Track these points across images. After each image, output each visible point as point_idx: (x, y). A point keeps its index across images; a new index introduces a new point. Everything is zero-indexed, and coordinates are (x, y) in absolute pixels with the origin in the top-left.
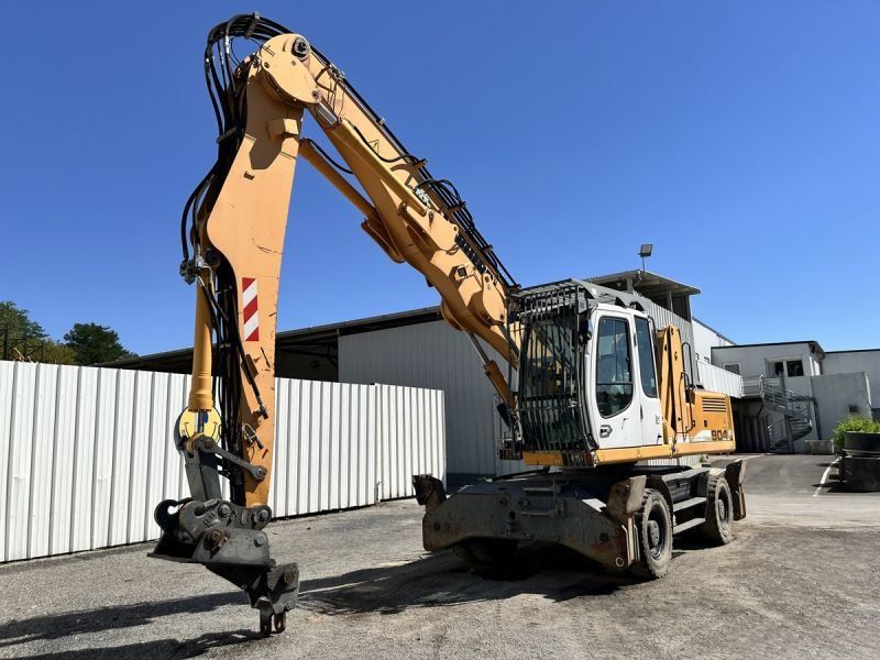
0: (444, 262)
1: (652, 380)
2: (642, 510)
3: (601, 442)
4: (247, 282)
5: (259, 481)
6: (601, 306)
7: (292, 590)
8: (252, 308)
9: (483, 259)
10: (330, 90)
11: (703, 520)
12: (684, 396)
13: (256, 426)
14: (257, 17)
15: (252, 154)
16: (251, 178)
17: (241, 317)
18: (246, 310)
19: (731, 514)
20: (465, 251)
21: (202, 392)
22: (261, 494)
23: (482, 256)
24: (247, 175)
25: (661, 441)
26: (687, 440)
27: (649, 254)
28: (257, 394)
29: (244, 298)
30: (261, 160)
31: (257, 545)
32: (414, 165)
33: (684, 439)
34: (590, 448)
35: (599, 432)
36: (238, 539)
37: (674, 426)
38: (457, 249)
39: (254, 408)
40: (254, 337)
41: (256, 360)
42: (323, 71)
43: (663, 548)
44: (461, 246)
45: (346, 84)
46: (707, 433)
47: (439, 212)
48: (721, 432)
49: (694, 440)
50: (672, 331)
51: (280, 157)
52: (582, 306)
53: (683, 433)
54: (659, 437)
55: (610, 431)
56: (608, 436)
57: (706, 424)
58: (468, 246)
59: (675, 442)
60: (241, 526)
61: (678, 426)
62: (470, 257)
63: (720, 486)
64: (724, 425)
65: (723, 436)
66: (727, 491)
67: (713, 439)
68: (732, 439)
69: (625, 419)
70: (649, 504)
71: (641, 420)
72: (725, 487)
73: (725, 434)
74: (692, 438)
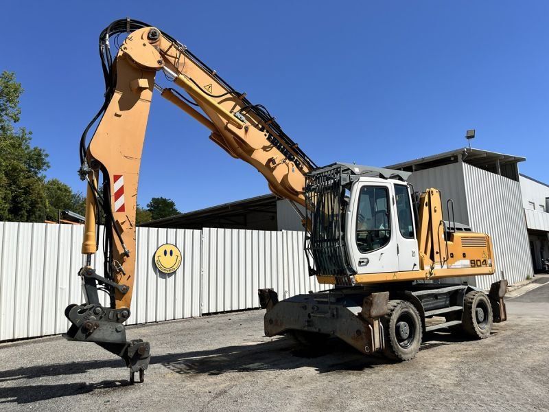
0: (261, 157)
1: (410, 227)
2: (390, 315)
3: (360, 270)
4: (117, 178)
5: (124, 294)
6: (362, 179)
7: (146, 358)
8: (120, 192)
9: (293, 152)
10: (176, 58)
11: (460, 322)
12: (442, 236)
13: (122, 262)
14: (129, 20)
15: (120, 102)
16: (119, 116)
17: (113, 199)
18: (115, 194)
19: (491, 318)
20: (279, 148)
21: (88, 243)
22: (126, 301)
23: (291, 151)
24: (116, 115)
25: (418, 267)
26: (445, 267)
27: (473, 137)
28: (122, 243)
29: (115, 187)
30: (126, 105)
31: (117, 331)
32: (238, 97)
33: (442, 267)
34: (349, 273)
35: (357, 263)
36: (105, 328)
37: (432, 257)
38: (272, 147)
39: (121, 251)
40: (122, 209)
41: (123, 223)
42: (171, 47)
43: (412, 341)
44: (275, 145)
45: (187, 53)
46: (467, 262)
47: (258, 125)
48: (480, 261)
49: (452, 267)
50: (432, 192)
51: (139, 102)
52: (345, 180)
53: (441, 262)
54: (415, 265)
55: (368, 262)
56: (366, 265)
57: (464, 255)
58: (281, 145)
59: (432, 268)
60: (109, 320)
61: (437, 257)
62: (282, 151)
63: (479, 298)
64: (483, 256)
65: (483, 264)
66: (487, 302)
67: (471, 266)
68: (491, 266)
69: (382, 254)
70: (398, 311)
71: (398, 254)
72: (485, 299)
73: (485, 263)
74: (449, 265)
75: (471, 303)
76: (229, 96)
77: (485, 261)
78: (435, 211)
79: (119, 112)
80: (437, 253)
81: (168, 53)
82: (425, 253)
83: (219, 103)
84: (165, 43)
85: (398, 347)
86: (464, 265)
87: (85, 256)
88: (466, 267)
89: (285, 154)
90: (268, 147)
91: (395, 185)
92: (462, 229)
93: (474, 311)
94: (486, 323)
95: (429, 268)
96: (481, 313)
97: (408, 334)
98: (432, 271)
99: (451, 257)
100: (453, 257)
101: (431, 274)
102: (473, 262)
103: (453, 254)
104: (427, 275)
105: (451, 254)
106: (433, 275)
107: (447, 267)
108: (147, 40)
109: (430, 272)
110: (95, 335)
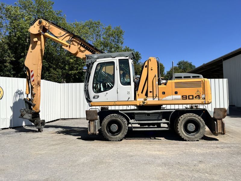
0: (81, 55)
1: (128, 80)
4: (32, 71)
5: (34, 106)
8: (33, 76)
10: (48, 27)
11: (167, 129)
12: (156, 83)
16: (32, 52)
17: (31, 78)
20: (89, 50)
21: (27, 91)
22: (35, 108)
24: (31, 52)
25: (131, 99)
26: (157, 99)
28: (33, 91)
29: (31, 74)
30: (33, 48)
32: (70, 34)
33: (154, 99)
35: (92, 97)
36: (26, 115)
39: (34, 93)
40: (33, 81)
41: (34, 85)
42: (46, 23)
44: (87, 49)
46: (179, 97)
47: (79, 43)
48: (193, 96)
49: (162, 99)
50: (150, 59)
51: (37, 46)
53: (153, 97)
54: (129, 98)
56: (97, 98)
57: (176, 93)
58: (90, 48)
60: (29, 113)
61: (150, 94)
62: (90, 51)
63: (189, 118)
64: (197, 93)
65: (195, 98)
66: (199, 120)
67: (183, 99)
68: (205, 99)
69: (107, 93)
70: (108, 119)
71: (117, 93)
72: (197, 119)
73: (198, 97)
74: (160, 98)
76: (67, 34)
77: (199, 96)
78: (152, 70)
79: (31, 51)
80: (151, 92)
81: (46, 26)
82: (142, 93)
83: (62, 40)
84: (44, 23)
86: (176, 98)
87: (26, 95)
88: (178, 99)
89: (92, 52)
90: (84, 51)
91: (119, 60)
92: (190, 77)
93: (181, 125)
94: (197, 133)
95: (142, 100)
96: (191, 127)
97: (117, 130)
98: (145, 101)
99: (163, 94)
100: (164, 94)
101: (144, 103)
102: (185, 97)
103: (164, 92)
104: (141, 104)
105: (163, 92)
106: (145, 103)
107: (158, 99)
108: (38, 24)
109: (143, 102)
110: (24, 117)
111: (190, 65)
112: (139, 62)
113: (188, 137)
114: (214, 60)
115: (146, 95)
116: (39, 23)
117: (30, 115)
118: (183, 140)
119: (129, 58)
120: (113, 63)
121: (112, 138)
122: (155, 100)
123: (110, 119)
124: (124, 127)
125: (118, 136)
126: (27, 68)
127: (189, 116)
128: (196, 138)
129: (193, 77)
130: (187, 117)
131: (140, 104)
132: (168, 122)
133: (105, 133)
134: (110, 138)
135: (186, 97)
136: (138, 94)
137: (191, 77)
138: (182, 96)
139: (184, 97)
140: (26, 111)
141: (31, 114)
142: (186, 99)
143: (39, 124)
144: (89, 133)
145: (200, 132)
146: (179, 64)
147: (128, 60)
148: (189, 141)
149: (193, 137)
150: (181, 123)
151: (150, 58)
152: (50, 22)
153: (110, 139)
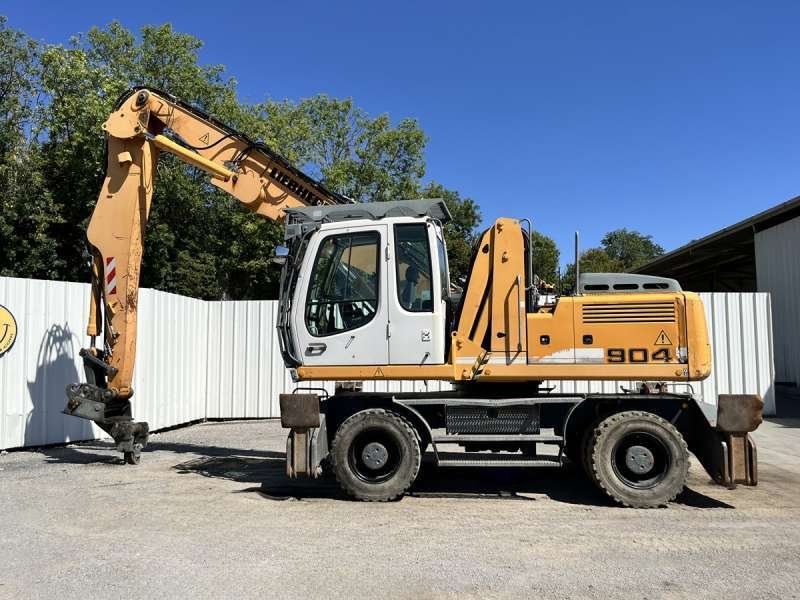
0: (271, 212)
3: (307, 361)
4: (109, 260)
5: (114, 376)
6: (324, 226)
8: (113, 274)
16: (111, 197)
17: (106, 282)
18: (108, 277)
21: (91, 325)
22: (116, 382)
23: (317, 193)
25: (433, 359)
28: (111, 325)
29: (108, 270)
35: (304, 350)
36: (86, 405)
40: (114, 291)
41: (115, 305)
42: (163, 105)
45: (184, 105)
47: (265, 170)
48: (645, 352)
49: (541, 361)
50: (499, 226)
51: (129, 177)
52: (291, 232)
53: (507, 352)
54: (427, 356)
55: (323, 349)
56: (320, 354)
57: (588, 340)
58: (301, 189)
59: (483, 362)
60: (94, 399)
61: (497, 343)
62: (302, 198)
63: (631, 426)
64: (660, 341)
65: (654, 357)
66: (666, 436)
67: (610, 361)
68: (686, 362)
69: (353, 337)
70: (355, 424)
71: (388, 337)
72: (660, 430)
73: (662, 355)
74: (534, 358)
75: (599, 433)
76: (229, 141)
77: (666, 351)
78: (504, 260)
79: (110, 194)
80: (500, 336)
81: (160, 113)
82: (471, 337)
83: (211, 160)
84: (155, 102)
85: (348, 478)
86: (587, 359)
87: (90, 337)
88: (595, 362)
90: (280, 197)
91: (396, 226)
92: (635, 287)
93: (604, 450)
94: (660, 480)
95: (473, 361)
96: (641, 458)
97: (383, 462)
98: (482, 367)
99: (542, 342)
100: (547, 342)
101: (477, 372)
102: (618, 353)
103: (547, 337)
104: (466, 374)
105: (542, 337)
106: (483, 374)
107: (525, 361)
108: (135, 108)
109: (474, 369)
110: (79, 411)
111: (647, 244)
112: (473, 233)
113: (629, 495)
114: (725, 231)
115: (486, 344)
116: (137, 104)
117: (100, 406)
118: (610, 502)
119: (428, 220)
120: (374, 237)
121: (366, 490)
122: (516, 361)
123: (360, 426)
124: (407, 452)
125: (386, 484)
126: (95, 251)
127: (634, 421)
128: (656, 496)
129: (647, 286)
130: (626, 423)
131: (463, 377)
132: (560, 438)
133: (345, 472)
134: (360, 489)
135: (623, 356)
136: (458, 343)
137: (641, 288)
138: (610, 352)
139: (615, 356)
140: (85, 393)
141: (102, 401)
142: (623, 360)
143: (127, 437)
144: (290, 470)
145: (670, 477)
146: (609, 241)
147: (424, 226)
148: (631, 507)
149: (646, 493)
150: (606, 443)
151: (501, 220)
152: (173, 101)
153: (359, 494)
